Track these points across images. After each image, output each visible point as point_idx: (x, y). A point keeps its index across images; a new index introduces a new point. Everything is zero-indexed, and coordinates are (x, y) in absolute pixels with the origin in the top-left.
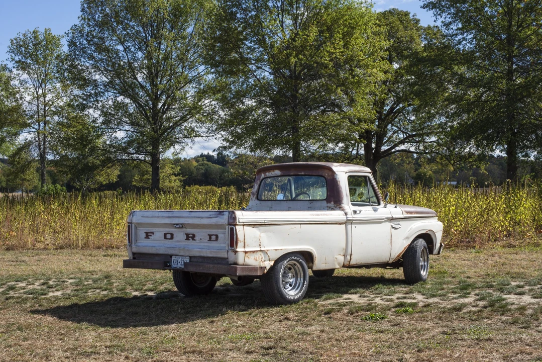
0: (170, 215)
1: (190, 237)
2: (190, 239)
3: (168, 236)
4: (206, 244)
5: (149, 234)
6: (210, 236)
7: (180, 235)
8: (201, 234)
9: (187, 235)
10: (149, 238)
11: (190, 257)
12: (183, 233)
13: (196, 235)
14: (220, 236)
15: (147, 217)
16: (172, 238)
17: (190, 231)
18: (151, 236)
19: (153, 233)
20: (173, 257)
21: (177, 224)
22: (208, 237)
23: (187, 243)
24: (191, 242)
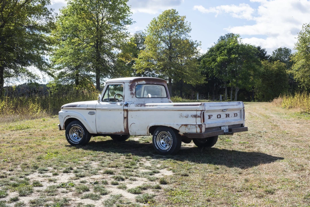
0: (222, 105)
1: (227, 116)
2: (227, 117)
3: (219, 116)
4: (233, 119)
5: (210, 116)
6: (235, 114)
7: (223, 115)
8: (231, 114)
9: (226, 115)
10: (210, 119)
11: (229, 126)
12: (224, 114)
13: (230, 114)
14: (238, 114)
15: (213, 106)
16: (220, 117)
17: (227, 113)
18: (211, 117)
19: (212, 115)
20: (222, 127)
21: (225, 109)
22: (234, 115)
23: (226, 119)
24: (228, 118)
